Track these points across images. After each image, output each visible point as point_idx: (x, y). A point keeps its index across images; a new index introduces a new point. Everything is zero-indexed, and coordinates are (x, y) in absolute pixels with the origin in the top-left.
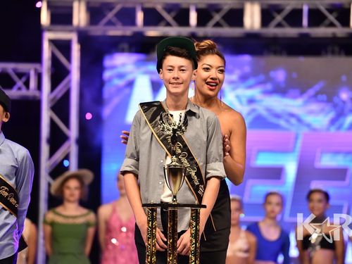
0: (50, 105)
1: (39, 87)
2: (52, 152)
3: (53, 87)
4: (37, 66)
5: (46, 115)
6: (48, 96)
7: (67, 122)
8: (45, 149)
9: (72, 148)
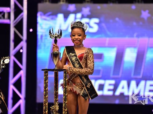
0: (14, 25)
2: (15, 46)
3: (15, 17)
5: (12, 30)
6: (13, 21)
7: (22, 33)
8: (12, 44)
9: (24, 44)
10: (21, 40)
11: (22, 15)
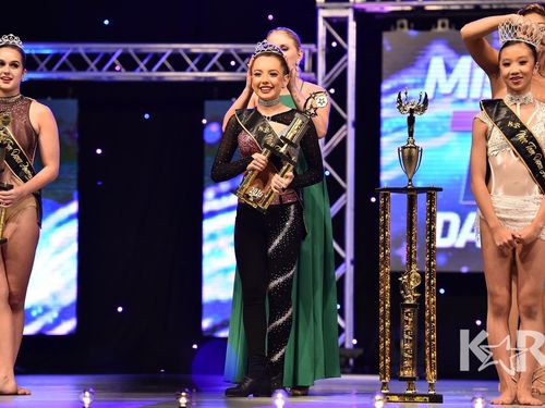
1: (314, 68)
3: (328, 68)
4: (312, 46)
11: (346, 61)
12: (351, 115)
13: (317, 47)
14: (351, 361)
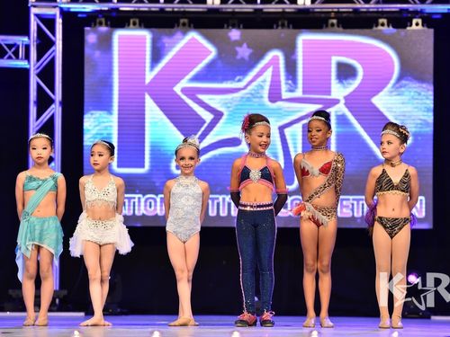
0: (36, 72)
6: (35, 64)
10: (52, 101)
11: (55, 51)
12: (58, 96)
13: (29, 38)
14: (57, 301)
